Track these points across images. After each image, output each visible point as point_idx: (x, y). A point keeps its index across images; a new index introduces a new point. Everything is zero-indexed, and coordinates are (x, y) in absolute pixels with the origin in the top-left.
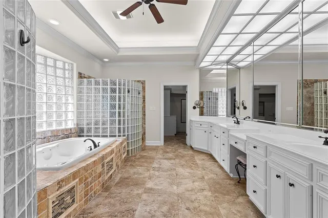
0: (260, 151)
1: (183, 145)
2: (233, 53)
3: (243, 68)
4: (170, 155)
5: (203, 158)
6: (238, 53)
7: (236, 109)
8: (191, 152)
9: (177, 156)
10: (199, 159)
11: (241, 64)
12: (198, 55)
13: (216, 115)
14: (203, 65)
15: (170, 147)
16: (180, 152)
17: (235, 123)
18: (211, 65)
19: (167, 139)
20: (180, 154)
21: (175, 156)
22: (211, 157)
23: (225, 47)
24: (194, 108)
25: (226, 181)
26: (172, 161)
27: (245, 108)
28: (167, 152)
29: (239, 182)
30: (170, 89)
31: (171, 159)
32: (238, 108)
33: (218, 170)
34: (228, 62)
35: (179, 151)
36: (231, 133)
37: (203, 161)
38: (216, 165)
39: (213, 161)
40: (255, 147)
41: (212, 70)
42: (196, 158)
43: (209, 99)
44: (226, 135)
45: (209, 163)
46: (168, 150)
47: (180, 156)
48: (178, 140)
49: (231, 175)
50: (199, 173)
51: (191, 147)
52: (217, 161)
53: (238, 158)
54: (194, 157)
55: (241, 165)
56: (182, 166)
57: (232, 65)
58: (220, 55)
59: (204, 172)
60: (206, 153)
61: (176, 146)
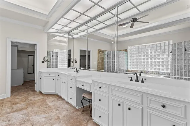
0: (104, 89)
1: (32, 93)
2: (74, 27)
3: (76, 39)
4: (21, 105)
5: (53, 99)
6: (76, 28)
7: (71, 63)
8: (41, 97)
9: (28, 105)
10: (50, 101)
11: (75, 36)
12: (48, 22)
13: (57, 67)
14: (51, 30)
15: (18, 97)
16: (31, 100)
17: (75, 72)
18: (57, 32)
19: (14, 89)
20: (31, 102)
21: (27, 105)
22: (59, 97)
23: (71, 21)
24: (43, 62)
25: (75, 113)
26: (24, 111)
27: (76, 62)
28: (17, 103)
29: (83, 111)
30: (17, 46)
31: (21, 110)
32: (72, 62)
33: (67, 106)
34: (69, 33)
35: (30, 98)
36: (77, 79)
37: (54, 103)
38: (64, 103)
39: (61, 100)
40: (100, 88)
41: (56, 36)
42: (47, 101)
43: (52, 56)
44: (73, 80)
45: (59, 103)
46: (17, 101)
47: (32, 103)
48: (27, 88)
49: (77, 108)
50: (54, 114)
51: (41, 93)
52: (63, 100)
53: (83, 95)
54: (45, 101)
55: (85, 99)
56: (36, 113)
57: (71, 35)
58: (66, 26)
59: (57, 111)
60: (54, 95)
61: (25, 95)
